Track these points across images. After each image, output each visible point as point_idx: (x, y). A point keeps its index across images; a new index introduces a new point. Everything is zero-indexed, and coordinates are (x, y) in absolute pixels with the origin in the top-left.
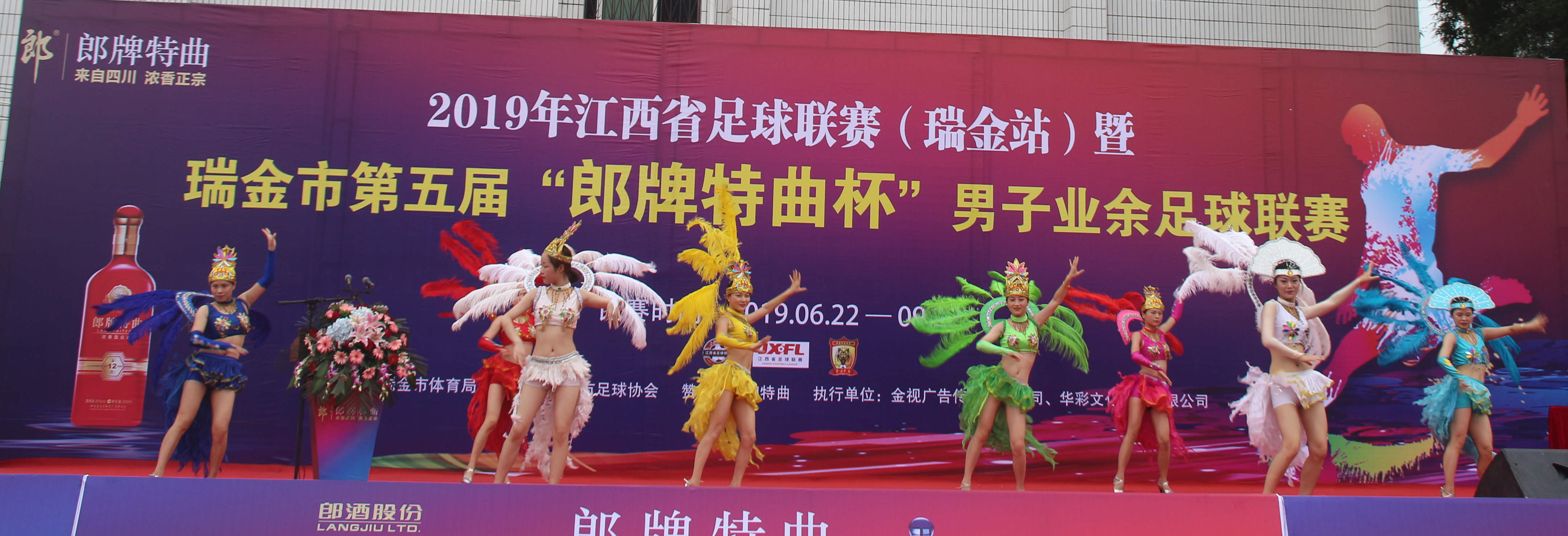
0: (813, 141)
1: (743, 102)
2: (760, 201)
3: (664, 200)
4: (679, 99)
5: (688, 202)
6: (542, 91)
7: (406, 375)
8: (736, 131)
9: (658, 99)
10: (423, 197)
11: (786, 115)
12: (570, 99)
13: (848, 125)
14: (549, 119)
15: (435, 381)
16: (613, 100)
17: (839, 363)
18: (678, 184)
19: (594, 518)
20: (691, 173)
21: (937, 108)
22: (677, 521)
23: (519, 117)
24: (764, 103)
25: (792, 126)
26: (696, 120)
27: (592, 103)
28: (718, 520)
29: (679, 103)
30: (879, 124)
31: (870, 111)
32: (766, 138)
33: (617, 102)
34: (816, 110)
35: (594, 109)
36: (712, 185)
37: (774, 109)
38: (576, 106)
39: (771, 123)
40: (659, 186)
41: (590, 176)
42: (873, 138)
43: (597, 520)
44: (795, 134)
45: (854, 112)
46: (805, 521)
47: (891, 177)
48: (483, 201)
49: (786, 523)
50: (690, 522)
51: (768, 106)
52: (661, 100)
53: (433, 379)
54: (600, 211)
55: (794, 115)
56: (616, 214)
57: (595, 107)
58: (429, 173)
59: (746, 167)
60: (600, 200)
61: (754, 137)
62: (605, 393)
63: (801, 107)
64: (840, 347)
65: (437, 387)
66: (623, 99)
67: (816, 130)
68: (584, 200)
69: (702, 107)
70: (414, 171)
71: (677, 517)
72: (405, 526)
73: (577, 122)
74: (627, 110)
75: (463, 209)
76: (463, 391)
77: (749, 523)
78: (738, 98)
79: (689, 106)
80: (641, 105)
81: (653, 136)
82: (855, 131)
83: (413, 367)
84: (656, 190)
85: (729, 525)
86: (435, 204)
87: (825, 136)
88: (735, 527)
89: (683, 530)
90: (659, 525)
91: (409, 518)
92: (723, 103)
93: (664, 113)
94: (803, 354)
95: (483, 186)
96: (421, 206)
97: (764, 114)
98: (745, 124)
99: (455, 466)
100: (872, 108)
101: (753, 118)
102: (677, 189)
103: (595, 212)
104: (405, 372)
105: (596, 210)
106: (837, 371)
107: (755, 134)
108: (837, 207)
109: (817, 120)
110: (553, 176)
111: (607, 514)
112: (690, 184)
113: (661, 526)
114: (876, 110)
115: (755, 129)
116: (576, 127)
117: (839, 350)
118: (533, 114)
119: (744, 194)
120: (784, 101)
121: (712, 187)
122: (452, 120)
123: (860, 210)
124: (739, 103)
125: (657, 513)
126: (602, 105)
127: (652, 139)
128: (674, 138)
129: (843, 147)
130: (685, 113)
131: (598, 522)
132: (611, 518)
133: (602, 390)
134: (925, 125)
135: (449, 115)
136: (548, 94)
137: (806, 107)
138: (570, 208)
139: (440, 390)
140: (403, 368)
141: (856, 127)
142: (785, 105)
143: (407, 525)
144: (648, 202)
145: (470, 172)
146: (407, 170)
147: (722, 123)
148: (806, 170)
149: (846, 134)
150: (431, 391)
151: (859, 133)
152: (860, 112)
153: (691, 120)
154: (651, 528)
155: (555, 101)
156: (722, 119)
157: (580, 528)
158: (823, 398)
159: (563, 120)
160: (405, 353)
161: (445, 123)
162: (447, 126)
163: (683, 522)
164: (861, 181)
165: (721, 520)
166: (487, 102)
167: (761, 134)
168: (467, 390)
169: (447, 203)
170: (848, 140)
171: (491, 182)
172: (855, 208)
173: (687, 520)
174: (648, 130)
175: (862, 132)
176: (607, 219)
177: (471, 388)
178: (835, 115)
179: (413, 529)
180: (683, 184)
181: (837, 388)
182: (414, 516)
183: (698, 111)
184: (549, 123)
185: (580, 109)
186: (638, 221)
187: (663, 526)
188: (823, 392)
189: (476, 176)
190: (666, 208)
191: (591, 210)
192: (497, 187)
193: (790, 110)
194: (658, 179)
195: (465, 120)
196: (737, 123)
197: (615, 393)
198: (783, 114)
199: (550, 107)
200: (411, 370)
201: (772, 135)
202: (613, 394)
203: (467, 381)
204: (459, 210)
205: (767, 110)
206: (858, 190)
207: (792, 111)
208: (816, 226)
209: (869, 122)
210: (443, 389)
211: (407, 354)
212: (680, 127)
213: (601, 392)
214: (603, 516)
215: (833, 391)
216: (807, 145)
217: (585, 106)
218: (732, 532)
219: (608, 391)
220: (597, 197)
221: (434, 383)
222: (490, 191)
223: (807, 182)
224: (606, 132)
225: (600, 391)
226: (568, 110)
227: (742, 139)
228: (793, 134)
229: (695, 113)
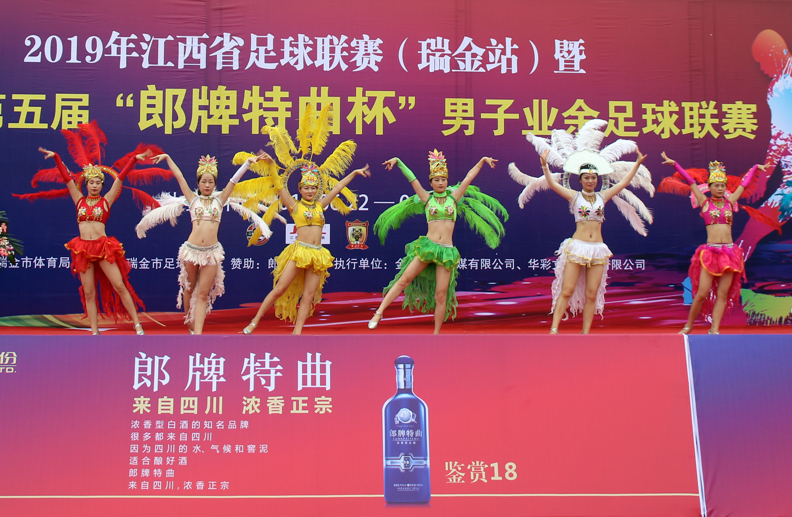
0: (330, 67)
1: (273, 37)
2: (289, 114)
3: (213, 116)
4: (222, 36)
5: (231, 117)
6: (114, 32)
7: (7, 254)
8: (268, 60)
9: (205, 36)
10: (23, 117)
11: (308, 47)
12: (136, 37)
13: (357, 53)
14: (120, 54)
15: (38, 259)
16: (170, 38)
17: (354, 240)
18: (224, 102)
19: (150, 360)
20: (233, 94)
21: (428, 39)
22: (214, 361)
23: (96, 53)
24: (290, 37)
25: (313, 55)
26: (236, 52)
27: (154, 40)
28: (246, 360)
29: (222, 39)
30: (382, 52)
31: (374, 42)
32: (292, 65)
33: (173, 39)
34: (331, 42)
35: (155, 45)
36: (250, 103)
37: (298, 42)
38: (141, 43)
39: (295, 53)
40: (208, 105)
41: (154, 98)
42: (377, 63)
43: (152, 361)
44: (315, 62)
45: (362, 43)
46: (314, 359)
47: (392, 94)
48: (70, 119)
49: (299, 362)
50: (224, 362)
51: (293, 40)
52: (208, 37)
53: (36, 257)
54: (163, 125)
55: (314, 46)
56: (175, 128)
57: (156, 43)
58: (27, 98)
59: (277, 89)
60: (162, 116)
61: (283, 65)
62: (171, 266)
63: (319, 40)
64: (354, 227)
65: (39, 264)
66: (178, 37)
67: (331, 58)
68: (150, 117)
69: (241, 42)
70: (15, 97)
71: (214, 358)
72: (4, 368)
73: (142, 55)
74: (181, 45)
75: (54, 126)
76: (60, 267)
77: (270, 362)
78: (269, 34)
79: (230, 41)
80: (192, 41)
81: (203, 65)
82: (363, 58)
83: (12, 248)
84: (206, 108)
85: (255, 364)
86: (33, 122)
87: (339, 63)
88: (260, 365)
89: (219, 368)
90: (200, 364)
91: (7, 362)
92: (257, 38)
93: (210, 47)
94: (325, 233)
95: (70, 108)
96: (22, 124)
97: (290, 46)
98: (275, 55)
99: (56, 324)
100: (376, 39)
101: (282, 50)
102: (222, 107)
103: (158, 126)
104: (6, 252)
105: (159, 124)
106: (352, 246)
107: (283, 62)
108: (350, 118)
109: (332, 50)
110: (124, 99)
111: (159, 357)
112: (233, 103)
113: (202, 365)
114: (379, 41)
115: (283, 58)
116: (141, 59)
117: (354, 230)
118: (107, 51)
119: (276, 109)
120: (305, 35)
121: (251, 104)
122: (43, 57)
123: (368, 120)
124: (270, 38)
125: (198, 355)
126: (161, 42)
127: (201, 68)
128: (219, 67)
129: (353, 71)
130: (228, 45)
131: (153, 363)
132: (163, 360)
133: (168, 263)
134: (419, 52)
135: (40, 53)
136: (119, 34)
137: (323, 40)
138: (139, 124)
139: (42, 266)
140: (4, 249)
141: (364, 55)
142: (307, 39)
143: (6, 367)
144: (200, 117)
145: (59, 97)
146: (9, 97)
147: (257, 54)
148: (325, 90)
149: (356, 61)
150: (35, 267)
151: (366, 60)
152: (366, 43)
153: (232, 52)
154: (194, 367)
155: (124, 40)
156: (257, 51)
157: (139, 368)
158: (341, 267)
159: (131, 54)
160: (5, 238)
161: (37, 59)
162: (40, 61)
163: (219, 361)
164: (369, 97)
165: (249, 359)
166: (70, 41)
167: (288, 62)
168: (63, 266)
169: (41, 121)
170: (357, 65)
171: (75, 105)
172: (364, 119)
173: (222, 360)
174: (198, 61)
175: (369, 59)
176: (168, 131)
177: (66, 264)
178: (347, 46)
179: (11, 370)
180: (228, 103)
181: (352, 259)
182: (11, 360)
183: (237, 45)
184: (120, 57)
185: (144, 46)
186: (192, 132)
187: (204, 365)
188: (342, 263)
189: (63, 100)
190: (214, 121)
191: (155, 124)
192: (81, 108)
193: (311, 42)
194: (208, 99)
195: (53, 56)
196: (269, 53)
197: (178, 266)
198: (306, 46)
199: (120, 45)
200: (10, 251)
201: (297, 63)
202: (177, 267)
203: (62, 259)
204: (51, 126)
205: (293, 43)
206: (366, 105)
207: (312, 43)
208: (333, 134)
209: (374, 50)
210: (44, 265)
211: (7, 238)
212: (224, 58)
213: (168, 265)
214: (157, 358)
215: (350, 261)
216: (325, 70)
217: (148, 43)
218: (257, 368)
219: (173, 265)
220: (159, 114)
221: (37, 261)
222: (75, 111)
223: (325, 99)
224: (165, 63)
225: (166, 264)
226: (134, 46)
227: (273, 66)
228: (314, 62)
229: (235, 47)
